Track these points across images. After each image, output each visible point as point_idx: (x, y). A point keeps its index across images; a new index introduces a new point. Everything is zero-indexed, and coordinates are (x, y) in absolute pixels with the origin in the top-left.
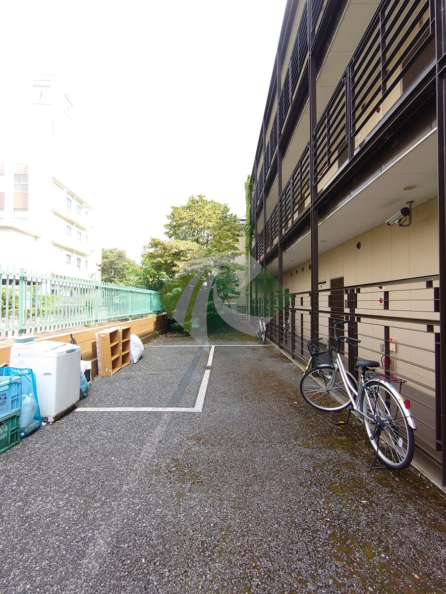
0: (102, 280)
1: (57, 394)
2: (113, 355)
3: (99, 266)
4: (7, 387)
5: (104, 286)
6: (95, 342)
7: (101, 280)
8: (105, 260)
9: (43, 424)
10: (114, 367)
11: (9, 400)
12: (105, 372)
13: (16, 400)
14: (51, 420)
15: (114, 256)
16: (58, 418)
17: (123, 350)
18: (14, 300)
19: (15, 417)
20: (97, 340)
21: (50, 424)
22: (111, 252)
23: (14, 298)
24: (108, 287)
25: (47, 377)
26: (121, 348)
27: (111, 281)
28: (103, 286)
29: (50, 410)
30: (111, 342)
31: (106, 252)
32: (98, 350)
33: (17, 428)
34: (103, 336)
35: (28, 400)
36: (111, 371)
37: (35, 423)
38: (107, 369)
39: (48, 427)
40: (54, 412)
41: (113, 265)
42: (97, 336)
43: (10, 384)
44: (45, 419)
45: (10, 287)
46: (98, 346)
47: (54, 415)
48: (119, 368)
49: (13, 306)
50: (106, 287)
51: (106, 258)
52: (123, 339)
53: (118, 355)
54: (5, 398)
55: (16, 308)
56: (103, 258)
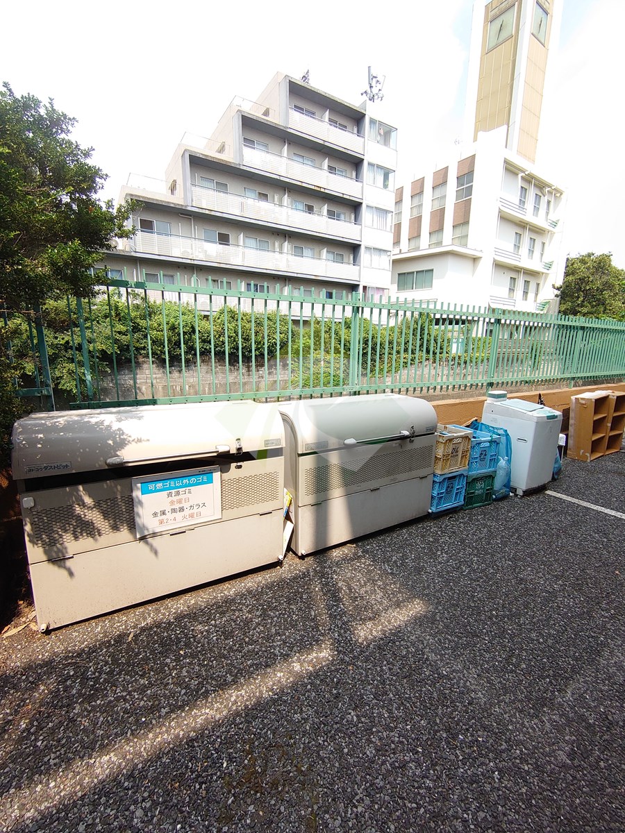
0: (559, 312)
1: (530, 467)
2: (594, 432)
3: (558, 289)
4: (488, 444)
5: (563, 323)
6: (569, 409)
7: (557, 311)
8: (570, 278)
9: (511, 494)
10: (593, 451)
11: (488, 457)
12: (578, 455)
13: (494, 460)
14: (520, 493)
15: (588, 268)
16: (528, 493)
17: (612, 429)
18: (445, 344)
19: (490, 477)
20: (573, 406)
21: (519, 496)
22: (583, 261)
23: (446, 341)
24: (570, 323)
25: (522, 443)
26: (609, 425)
27: (575, 313)
28: (560, 322)
29: (522, 481)
30: (596, 412)
31: (572, 265)
32: (571, 422)
33: (491, 489)
34: (584, 402)
35: (502, 463)
36: (588, 455)
37: (504, 490)
38: (582, 451)
39: (516, 500)
40: (525, 484)
41: (584, 285)
42: (574, 401)
43: (491, 442)
44: (514, 490)
45: (443, 327)
46: (572, 415)
47: (524, 488)
48: (602, 454)
49: (445, 351)
50: (566, 323)
51: (573, 274)
52: (615, 411)
53: (602, 435)
54: (485, 455)
55: (447, 353)
56: (567, 274)
